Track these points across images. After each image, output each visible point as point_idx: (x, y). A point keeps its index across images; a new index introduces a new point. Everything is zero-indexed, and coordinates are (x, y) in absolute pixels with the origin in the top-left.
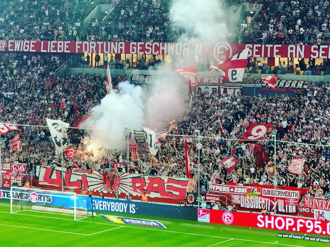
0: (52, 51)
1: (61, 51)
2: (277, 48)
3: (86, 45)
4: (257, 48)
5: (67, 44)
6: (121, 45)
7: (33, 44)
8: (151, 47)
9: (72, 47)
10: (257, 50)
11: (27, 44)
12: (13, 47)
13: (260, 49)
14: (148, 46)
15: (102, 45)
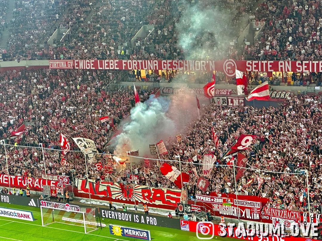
0: (106, 68)
1: (113, 68)
2: (270, 64)
3: (130, 63)
4: (255, 64)
5: (117, 63)
6: (156, 63)
7: (92, 63)
8: (177, 64)
9: (120, 64)
10: (255, 66)
11: (88, 63)
12: (78, 66)
13: (257, 64)
14: (175, 63)
15: (142, 63)
